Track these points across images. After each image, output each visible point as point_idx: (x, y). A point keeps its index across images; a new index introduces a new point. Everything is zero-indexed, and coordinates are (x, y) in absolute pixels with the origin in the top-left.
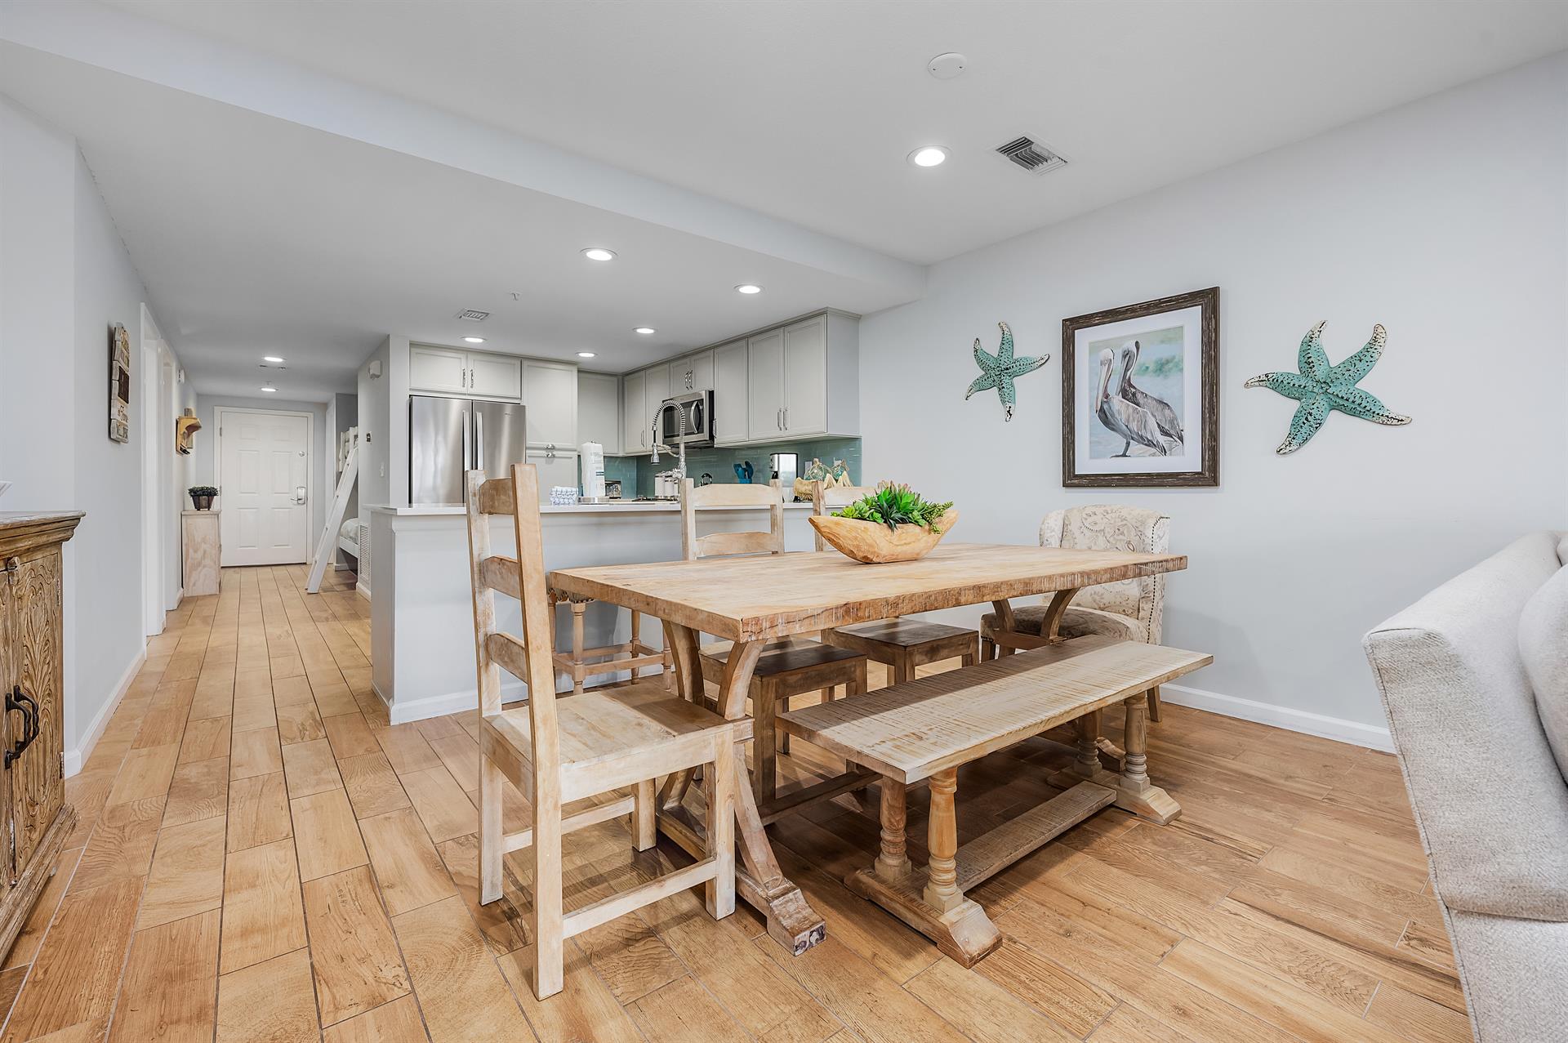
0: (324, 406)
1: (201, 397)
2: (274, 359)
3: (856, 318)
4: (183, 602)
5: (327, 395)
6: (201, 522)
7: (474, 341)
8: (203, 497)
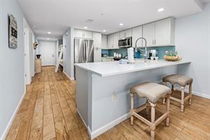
0: (56, 41)
1: (38, 40)
2: (49, 33)
3: (175, 19)
4: (36, 74)
5: (57, 39)
6: (38, 61)
7: (86, 28)
8: (38, 56)
